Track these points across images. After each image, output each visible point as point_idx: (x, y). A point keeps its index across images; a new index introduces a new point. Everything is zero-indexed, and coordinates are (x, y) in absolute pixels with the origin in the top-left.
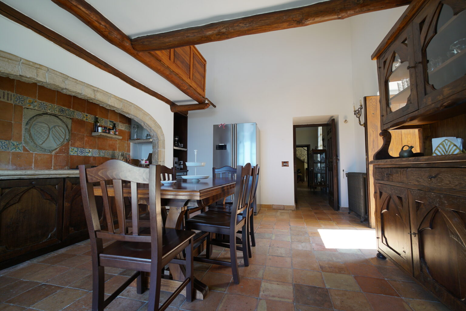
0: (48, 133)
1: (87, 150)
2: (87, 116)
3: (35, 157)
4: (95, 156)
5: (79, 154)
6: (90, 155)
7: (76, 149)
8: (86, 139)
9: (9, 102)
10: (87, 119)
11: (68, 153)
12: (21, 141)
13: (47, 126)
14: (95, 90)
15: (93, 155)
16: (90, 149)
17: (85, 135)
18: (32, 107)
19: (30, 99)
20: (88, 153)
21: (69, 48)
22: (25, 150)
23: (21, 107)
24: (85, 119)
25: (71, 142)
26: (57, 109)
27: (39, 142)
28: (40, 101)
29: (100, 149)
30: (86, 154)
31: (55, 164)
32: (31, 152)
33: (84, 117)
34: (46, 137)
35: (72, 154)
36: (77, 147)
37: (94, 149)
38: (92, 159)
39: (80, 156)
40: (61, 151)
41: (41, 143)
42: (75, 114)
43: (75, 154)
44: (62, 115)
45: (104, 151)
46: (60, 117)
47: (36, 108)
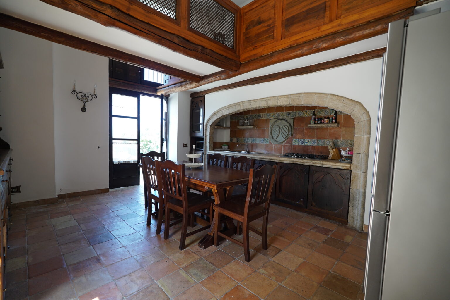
0: (279, 131)
1: (306, 141)
2: (306, 112)
3: (274, 147)
4: (313, 145)
5: (300, 144)
6: (308, 144)
7: (297, 140)
8: (305, 131)
9: (265, 118)
10: (306, 115)
11: (292, 144)
12: (268, 138)
13: (279, 127)
14: (266, 100)
15: (312, 145)
16: (309, 139)
17: (304, 128)
18: (273, 118)
19: (272, 113)
20: (307, 143)
21: (253, 83)
22: (270, 143)
23: (269, 119)
24: (304, 115)
25: (294, 135)
26: (286, 114)
27: (275, 138)
28: (277, 113)
29: (318, 138)
30: (305, 143)
31: (284, 151)
32: (272, 144)
33: (304, 114)
34: (278, 134)
35: (294, 144)
36: (298, 139)
37: (313, 139)
38: (310, 148)
39: (300, 146)
40: (287, 143)
41: (276, 138)
42: (297, 113)
43: (297, 144)
44: (288, 117)
45: (324, 140)
46: (286, 119)
47: (275, 118)
